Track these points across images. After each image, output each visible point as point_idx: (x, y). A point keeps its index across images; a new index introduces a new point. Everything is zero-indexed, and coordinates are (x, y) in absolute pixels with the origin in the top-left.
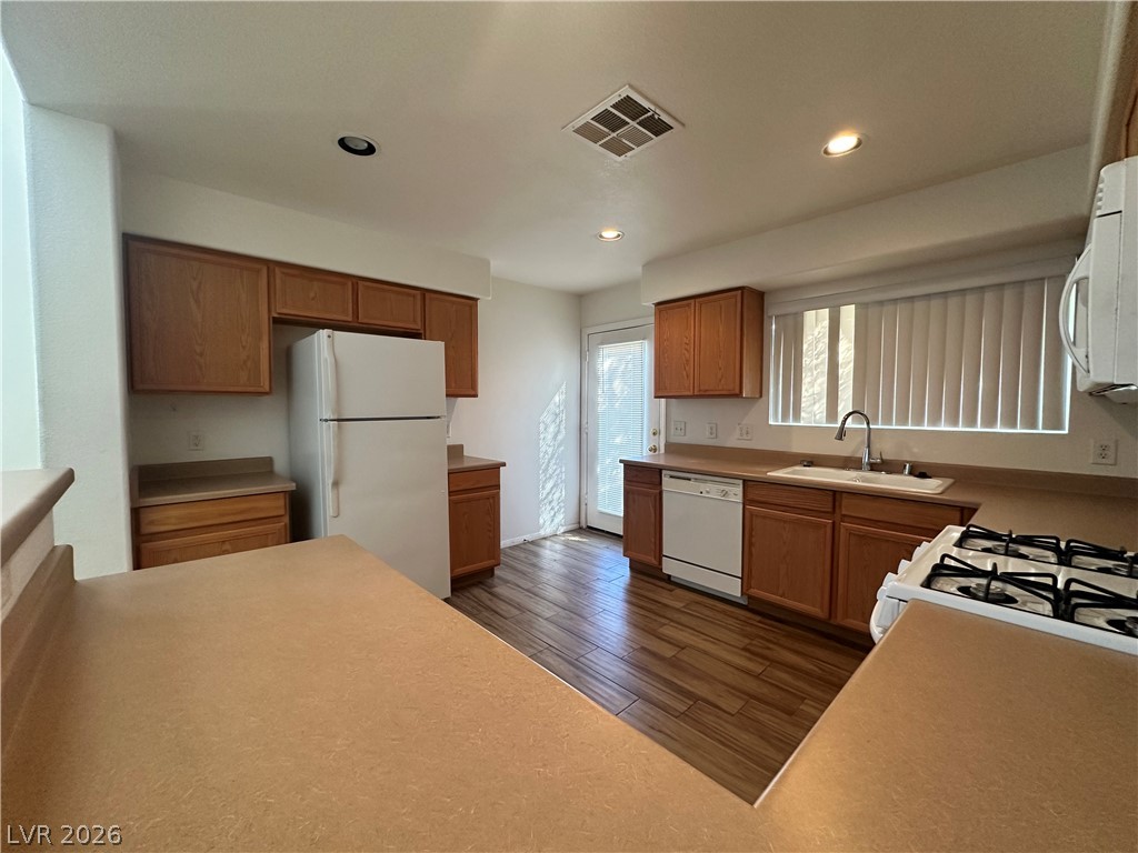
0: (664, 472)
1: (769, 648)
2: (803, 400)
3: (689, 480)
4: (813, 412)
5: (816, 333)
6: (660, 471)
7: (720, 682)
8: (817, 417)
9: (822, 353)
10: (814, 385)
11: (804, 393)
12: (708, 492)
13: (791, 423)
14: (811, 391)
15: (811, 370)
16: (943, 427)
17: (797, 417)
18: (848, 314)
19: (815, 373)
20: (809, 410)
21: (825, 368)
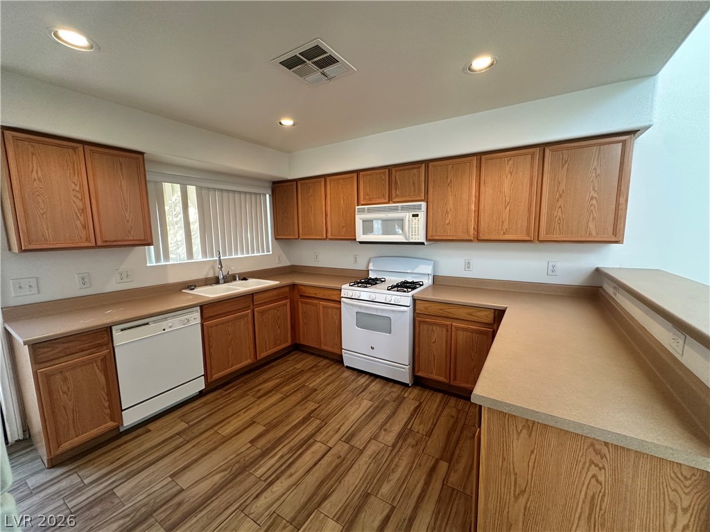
0: (113, 328)
1: (259, 390)
2: (170, 246)
3: (148, 324)
4: (178, 254)
5: (173, 200)
6: (111, 327)
7: (295, 406)
8: (182, 257)
9: (179, 214)
10: (175, 235)
11: (170, 242)
12: (171, 327)
13: (163, 263)
14: (175, 240)
15: (173, 224)
16: (240, 256)
17: (167, 257)
18: (192, 190)
19: (176, 227)
20: (175, 252)
21: (182, 224)
